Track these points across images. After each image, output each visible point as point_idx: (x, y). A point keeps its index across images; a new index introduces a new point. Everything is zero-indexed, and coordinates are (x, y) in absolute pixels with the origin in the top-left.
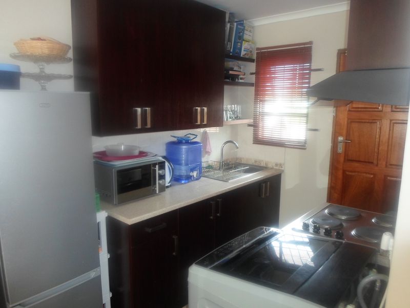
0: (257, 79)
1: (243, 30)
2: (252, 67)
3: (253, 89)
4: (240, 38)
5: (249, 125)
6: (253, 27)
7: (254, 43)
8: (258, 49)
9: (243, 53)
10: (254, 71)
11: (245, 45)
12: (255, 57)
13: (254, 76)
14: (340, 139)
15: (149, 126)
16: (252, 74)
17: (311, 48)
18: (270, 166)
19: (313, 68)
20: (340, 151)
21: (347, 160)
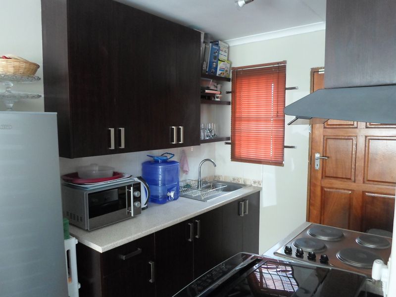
1: (219, 50)
2: (228, 86)
3: (229, 107)
4: (216, 58)
5: (227, 143)
6: (228, 48)
7: (229, 63)
8: (234, 68)
9: (219, 72)
10: (230, 90)
11: (220, 65)
12: (230, 76)
13: (230, 95)
14: (317, 155)
15: (123, 146)
16: (228, 93)
17: (285, 67)
18: (248, 183)
19: (287, 86)
20: (317, 168)
21: (325, 176)
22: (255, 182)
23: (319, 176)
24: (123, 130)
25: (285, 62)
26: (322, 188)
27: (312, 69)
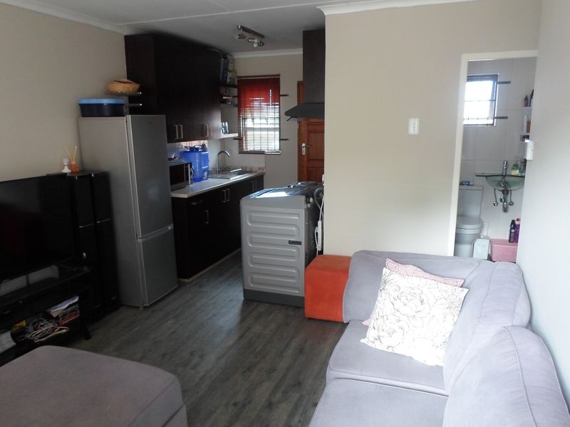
0: (239, 101)
1: (228, 63)
2: (235, 91)
3: (236, 109)
4: (226, 70)
5: (235, 139)
6: (233, 60)
7: (236, 72)
8: (238, 77)
9: (228, 81)
10: (236, 94)
11: (230, 75)
12: (236, 83)
13: (236, 99)
14: (304, 145)
15: (182, 137)
16: (235, 97)
17: (279, 79)
18: (254, 170)
19: (281, 94)
20: (304, 154)
21: (309, 160)
22: (259, 169)
23: (305, 159)
24: (182, 126)
25: (279, 75)
26: (307, 168)
27: (298, 82)
